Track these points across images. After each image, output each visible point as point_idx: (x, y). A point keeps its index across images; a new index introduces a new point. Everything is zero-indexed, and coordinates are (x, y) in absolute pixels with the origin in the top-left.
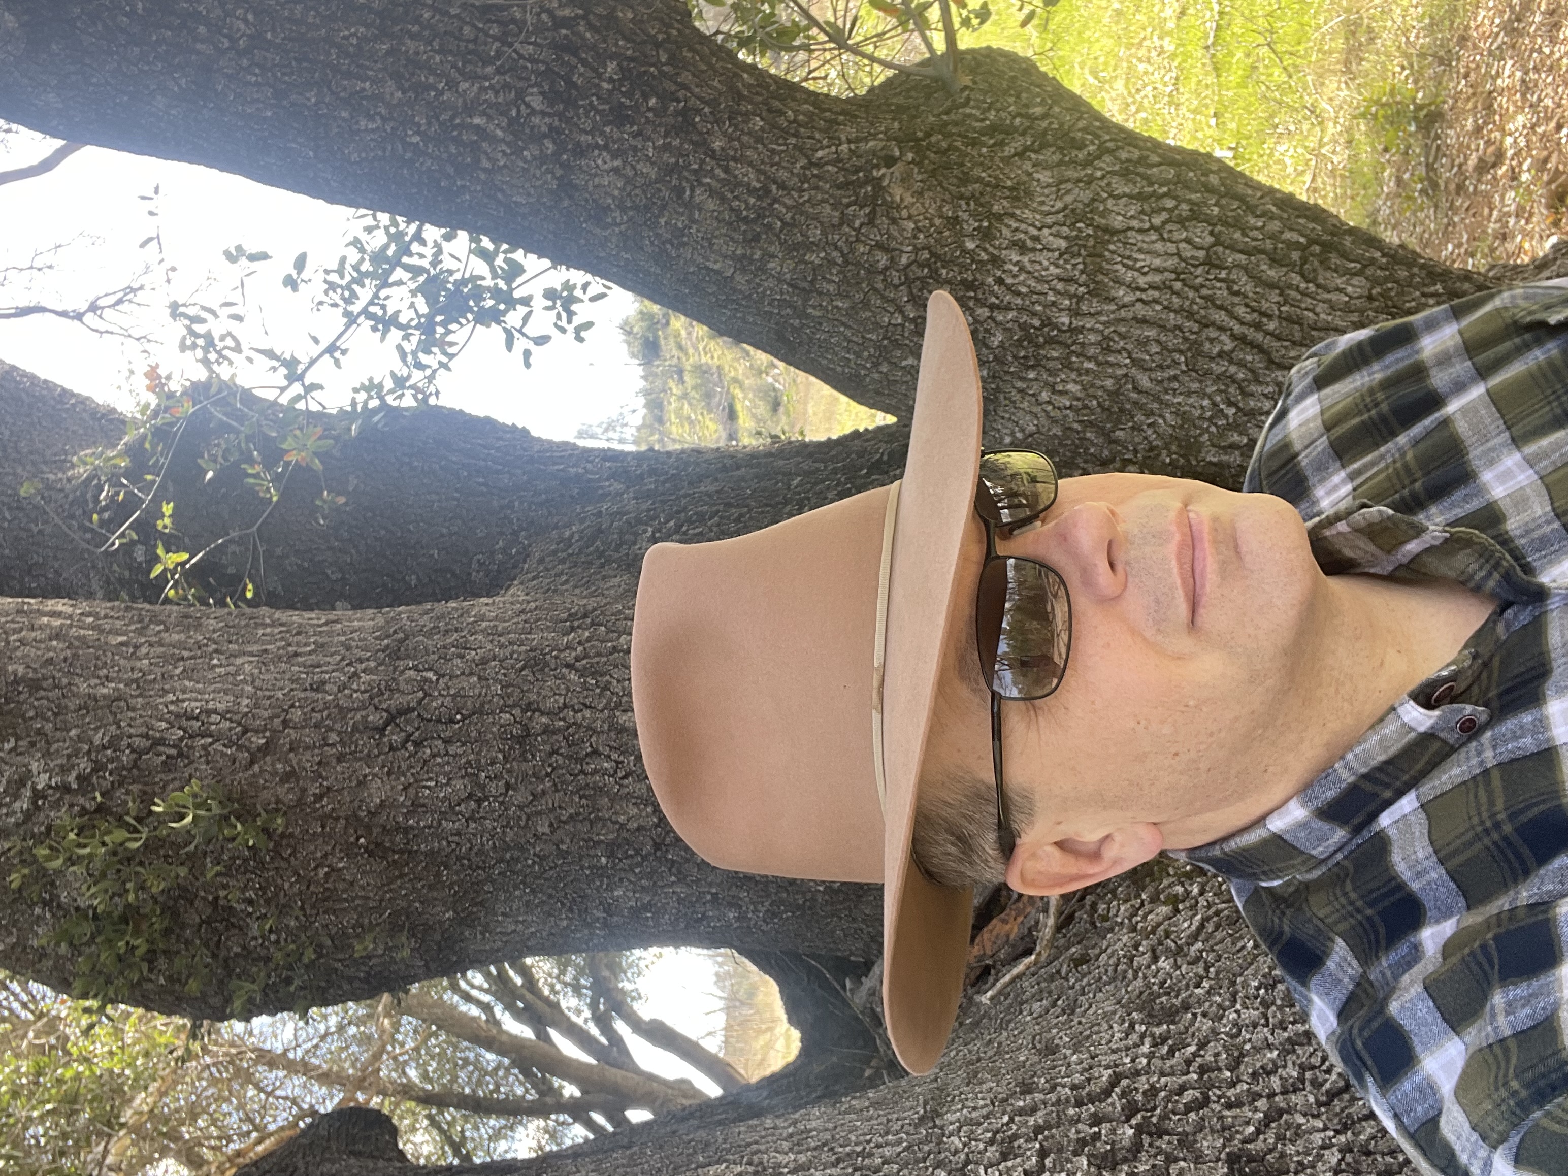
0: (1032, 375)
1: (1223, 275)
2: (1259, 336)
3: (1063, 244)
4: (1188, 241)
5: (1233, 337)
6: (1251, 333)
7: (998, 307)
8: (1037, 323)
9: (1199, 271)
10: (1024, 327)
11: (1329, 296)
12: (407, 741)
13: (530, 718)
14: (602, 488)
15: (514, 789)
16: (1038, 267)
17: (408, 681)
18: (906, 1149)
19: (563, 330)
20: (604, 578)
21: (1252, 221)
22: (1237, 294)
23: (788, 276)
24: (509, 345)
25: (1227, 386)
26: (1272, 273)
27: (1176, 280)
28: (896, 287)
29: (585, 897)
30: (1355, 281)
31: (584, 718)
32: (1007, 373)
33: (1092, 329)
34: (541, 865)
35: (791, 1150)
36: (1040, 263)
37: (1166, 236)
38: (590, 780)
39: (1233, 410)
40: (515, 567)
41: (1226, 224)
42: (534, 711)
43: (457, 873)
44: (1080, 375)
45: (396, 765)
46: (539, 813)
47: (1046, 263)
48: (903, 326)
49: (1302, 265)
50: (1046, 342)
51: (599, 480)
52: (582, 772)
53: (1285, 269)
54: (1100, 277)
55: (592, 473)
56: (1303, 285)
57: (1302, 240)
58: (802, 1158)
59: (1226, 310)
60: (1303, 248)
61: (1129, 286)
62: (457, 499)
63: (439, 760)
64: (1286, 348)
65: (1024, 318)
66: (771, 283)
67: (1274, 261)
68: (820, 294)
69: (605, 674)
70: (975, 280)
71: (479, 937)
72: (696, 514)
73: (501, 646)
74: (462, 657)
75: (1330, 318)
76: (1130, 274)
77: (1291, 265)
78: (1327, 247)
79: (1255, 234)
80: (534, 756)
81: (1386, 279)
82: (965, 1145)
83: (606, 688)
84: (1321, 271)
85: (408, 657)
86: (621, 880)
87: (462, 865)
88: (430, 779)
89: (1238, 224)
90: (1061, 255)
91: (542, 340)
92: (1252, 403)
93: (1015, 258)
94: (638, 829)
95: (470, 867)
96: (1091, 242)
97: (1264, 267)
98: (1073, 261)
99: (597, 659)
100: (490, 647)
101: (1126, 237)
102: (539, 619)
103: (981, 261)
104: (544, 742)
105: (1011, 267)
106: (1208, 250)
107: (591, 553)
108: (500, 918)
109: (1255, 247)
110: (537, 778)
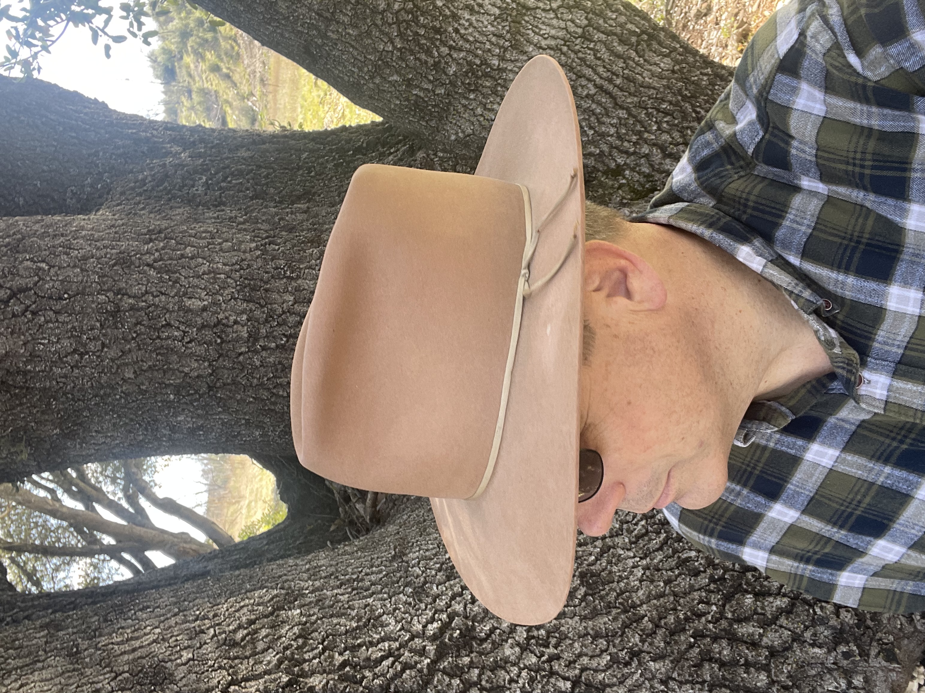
0: (472, 96)
1: (591, 46)
2: (611, 87)
4: (573, 21)
5: (596, 86)
6: (606, 84)
7: (454, 48)
8: (478, 62)
9: (578, 41)
10: (470, 64)
11: (650, 67)
12: (26, 310)
13: (121, 300)
14: (164, 148)
15: (108, 347)
16: (481, 25)
17: (27, 269)
18: (386, 575)
19: (135, 35)
20: (171, 208)
21: (610, 14)
22: (599, 59)
23: (316, 7)
24: (95, 39)
25: (590, 116)
26: (620, 49)
27: (564, 45)
28: (390, 25)
29: (156, 421)
30: (666, 60)
31: (160, 301)
32: (456, 93)
33: (511, 70)
34: (126, 400)
35: (309, 578)
36: (483, 23)
37: (559, 16)
38: (164, 343)
39: (592, 132)
40: (100, 197)
41: (594, 13)
42: (123, 295)
43: (63, 403)
45: (17, 328)
46: (127, 364)
47: (486, 23)
48: (392, 52)
49: (637, 46)
50: (483, 75)
51: (162, 143)
52: (159, 337)
53: (627, 47)
54: (518, 37)
55: (156, 137)
56: (637, 59)
57: (637, 30)
58: (317, 584)
59: (592, 68)
60: (638, 36)
61: (535, 45)
62: (55, 147)
63: (51, 325)
64: (625, 96)
65: (470, 58)
66: (304, 10)
67: (622, 42)
68: (338, 22)
69: (175, 272)
70: (441, 27)
71: (78, 446)
72: (236, 170)
73: (98, 249)
74: (68, 254)
75: (651, 81)
76: (536, 37)
77: (631, 45)
78: (651, 37)
79: (611, 22)
80: (123, 326)
81: (682, 61)
82: (423, 572)
83: (176, 282)
84: (647, 51)
85: (26, 251)
86: (183, 410)
87: (67, 398)
88: (44, 338)
90: (496, 19)
91: (119, 39)
92: (603, 129)
94: (198, 377)
95: (73, 399)
96: (514, 13)
98: (503, 24)
99: (170, 262)
100: (89, 249)
101: (535, 13)
102: (126, 232)
103: (445, 15)
104: (131, 316)
105: (464, 22)
106: (584, 29)
107: (161, 191)
108: (94, 434)
109: (611, 31)
110: (126, 340)
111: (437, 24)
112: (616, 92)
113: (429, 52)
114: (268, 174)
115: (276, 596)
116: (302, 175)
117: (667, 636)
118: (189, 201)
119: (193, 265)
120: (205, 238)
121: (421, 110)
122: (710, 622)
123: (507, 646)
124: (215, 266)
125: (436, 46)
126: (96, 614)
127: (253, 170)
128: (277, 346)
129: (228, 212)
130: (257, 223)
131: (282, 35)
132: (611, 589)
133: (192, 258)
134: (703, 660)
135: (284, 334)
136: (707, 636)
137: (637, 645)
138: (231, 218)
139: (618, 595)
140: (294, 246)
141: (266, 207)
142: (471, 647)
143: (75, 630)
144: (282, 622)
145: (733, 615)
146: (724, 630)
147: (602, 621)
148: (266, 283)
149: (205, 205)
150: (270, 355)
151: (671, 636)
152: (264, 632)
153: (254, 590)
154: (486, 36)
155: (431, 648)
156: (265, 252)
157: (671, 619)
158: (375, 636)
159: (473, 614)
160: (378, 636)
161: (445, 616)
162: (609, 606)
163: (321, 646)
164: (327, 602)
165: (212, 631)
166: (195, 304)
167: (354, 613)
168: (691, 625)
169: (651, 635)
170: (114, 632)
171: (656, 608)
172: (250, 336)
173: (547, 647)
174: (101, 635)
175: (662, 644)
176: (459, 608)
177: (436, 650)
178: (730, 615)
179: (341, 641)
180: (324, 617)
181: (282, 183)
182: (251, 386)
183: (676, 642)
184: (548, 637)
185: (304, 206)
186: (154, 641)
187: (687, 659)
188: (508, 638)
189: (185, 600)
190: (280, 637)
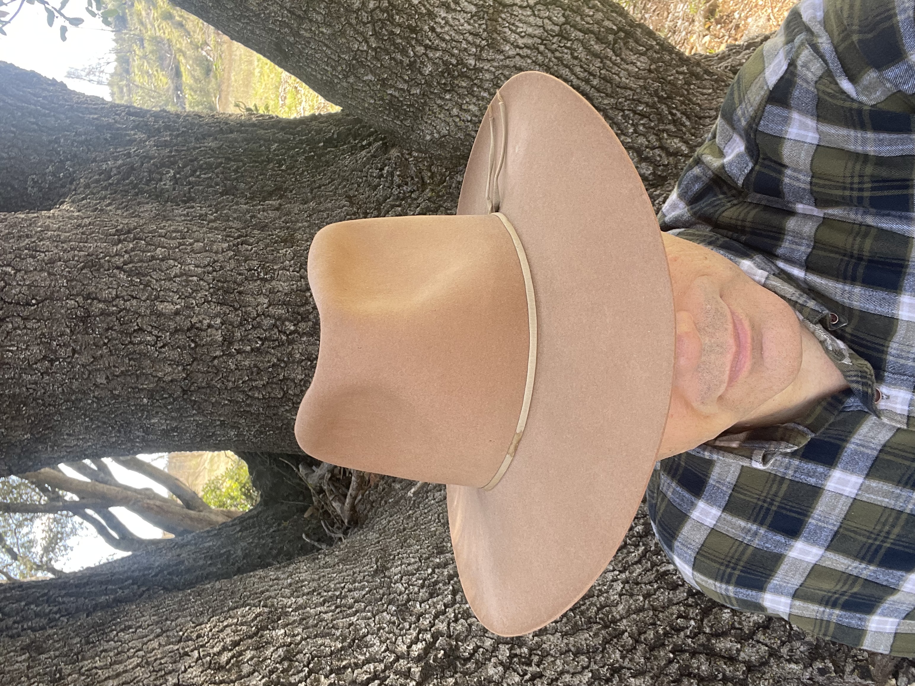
0: (448, 97)
1: (569, 45)
2: (588, 88)
3: (474, 9)
4: (550, 18)
6: (583, 85)
7: (430, 47)
8: (454, 61)
9: (555, 40)
10: (446, 63)
11: (626, 67)
13: (90, 304)
14: (129, 135)
15: (79, 354)
16: (457, 23)
18: (369, 592)
20: (139, 204)
21: (587, 11)
22: (576, 58)
23: (288, 5)
24: (50, 22)
26: (597, 48)
27: (541, 44)
28: (365, 24)
29: (129, 423)
30: (643, 58)
31: (132, 306)
32: (432, 93)
33: (487, 70)
34: (98, 404)
35: (292, 595)
36: (459, 20)
37: (536, 13)
38: (137, 348)
40: (63, 187)
41: (572, 10)
42: (93, 299)
43: (33, 408)
44: (478, 100)
46: (98, 370)
47: (462, 21)
49: (615, 44)
50: (459, 75)
51: (126, 129)
52: (131, 342)
53: (604, 46)
54: (495, 35)
55: (119, 123)
56: (614, 58)
57: (614, 27)
58: (300, 601)
59: (569, 68)
60: (615, 34)
61: (512, 44)
62: (14, 133)
63: (19, 332)
64: (602, 97)
65: (446, 57)
66: (276, 8)
67: (599, 40)
68: (311, 21)
69: (145, 275)
70: (417, 26)
71: (49, 449)
72: (205, 163)
73: (65, 251)
74: (34, 257)
75: (628, 81)
76: (513, 36)
77: (608, 44)
78: (628, 34)
79: (588, 19)
80: (94, 331)
81: (660, 59)
82: (406, 588)
83: (146, 285)
84: (624, 49)
86: (157, 413)
87: (38, 403)
88: (13, 345)
89: (578, 11)
90: (472, 17)
91: (76, 21)
93: (443, 15)
94: (172, 381)
95: (43, 405)
96: (491, 11)
97: (592, 43)
98: (479, 22)
99: (140, 264)
100: (56, 251)
101: (512, 10)
102: (93, 232)
103: (421, 13)
104: (102, 322)
105: (440, 20)
106: (561, 26)
107: (128, 185)
108: (65, 437)
109: (588, 29)
110: (96, 346)
111: (413, 23)
112: (593, 92)
113: (404, 52)
114: (238, 168)
115: (259, 615)
116: (273, 169)
117: (646, 652)
118: (157, 196)
119: (164, 268)
120: (174, 238)
121: (396, 110)
122: (688, 637)
123: (490, 665)
124: (187, 268)
125: (412, 46)
126: (77, 635)
127: (222, 163)
128: (252, 350)
129: (198, 209)
130: (228, 220)
131: (252, 32)
132: (592, 604)
133: (162, 260)
134: (682, 675)
135: (258, 337)
136: (686, 651)
137: (617, 661)
138: (201, 215)
139: (599, 610)
140: (267, 246)
141: (237, 204)
142: (456, 667)
143: (57, 653)
144: (267, 643)
145: (711, 630)
146: (703, 645)
147: (582, 637)
148: (239, 285)
149: (175, 201)
150: (246, 358)
151: (651, 651)
152: (249, 654)
153: (236, 608)
154: (462, 34)
155: (416, 670)
156: (237, 253)
157: (651, 634)
158: (360, 657)
159: (456, 633)
160: (363, 658)
161: (429, 636)
162: (590, 621)
163: (306, 669)
164: (311, 622)
165: (196, 653)
166: (167, 308)
167: (338, 633)
168: (670, 640)
169: (631, 651)
170: (96, 655)
171: (636, 622)
172: (224, 340)
173: (529, 664)
174: (83, 659)
175: (642, 660)
176: (442, 626)
177: (421, 672)
178: (708, 630)
179: (327, 662)
180: (308, 637)
181: (253, 177)
182: (226, 389)
183: (656, 658)
184: (530, 655)
185: (275, 203)
186: (138, 665)
187: (667, 675)
188: (492, 656)
189: (167, 619)
190: (265, 659)
